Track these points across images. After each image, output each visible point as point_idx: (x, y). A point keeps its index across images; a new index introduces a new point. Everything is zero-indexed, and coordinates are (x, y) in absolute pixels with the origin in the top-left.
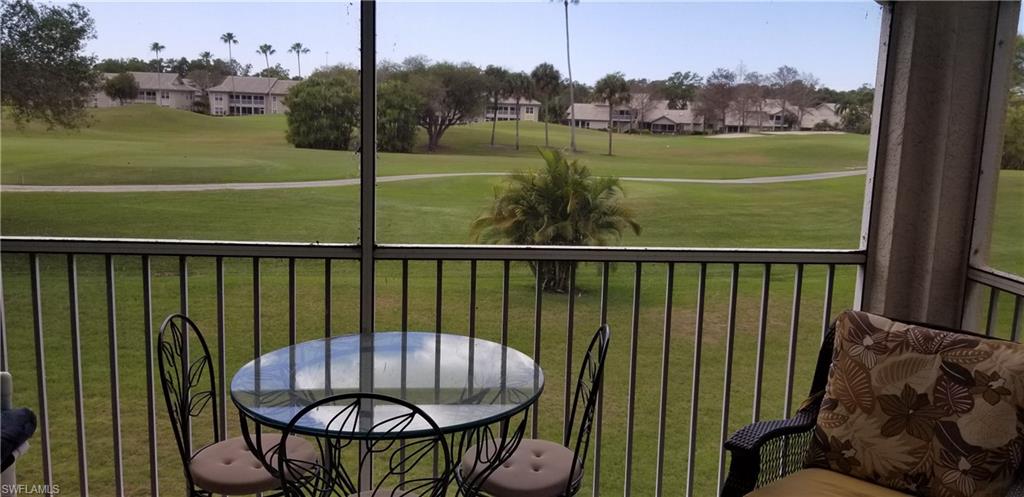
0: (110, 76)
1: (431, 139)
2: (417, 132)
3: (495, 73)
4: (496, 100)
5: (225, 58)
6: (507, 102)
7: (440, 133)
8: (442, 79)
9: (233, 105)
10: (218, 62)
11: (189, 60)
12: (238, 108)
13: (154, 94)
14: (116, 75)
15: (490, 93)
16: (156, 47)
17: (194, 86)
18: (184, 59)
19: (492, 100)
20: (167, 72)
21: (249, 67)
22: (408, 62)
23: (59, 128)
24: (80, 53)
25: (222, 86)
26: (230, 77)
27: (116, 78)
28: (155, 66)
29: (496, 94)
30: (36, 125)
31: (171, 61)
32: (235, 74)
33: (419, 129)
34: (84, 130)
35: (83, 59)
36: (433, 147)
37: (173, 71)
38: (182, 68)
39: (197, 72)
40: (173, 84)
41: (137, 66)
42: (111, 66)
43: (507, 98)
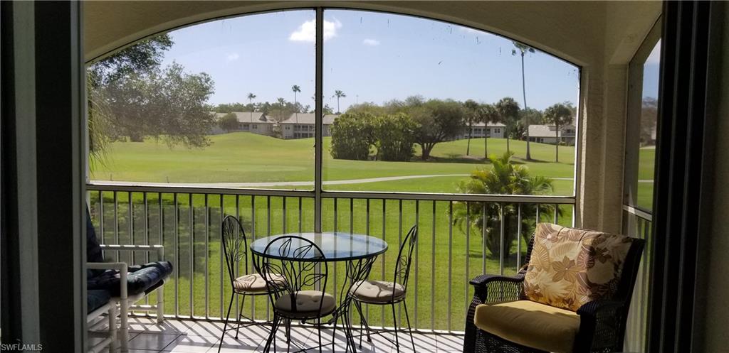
0: (222, 115)
1: (424, 151)
2: (413, 147)
3: (472, 105)
4: (471, 124)
5: (293, 102)
6: (478, 125)
7: (430, 148)
8: (432, 111)
9: (296, 132)
10: (289, 104)
11: (270, 103)
12: (299, 134)
13: (248, 126)
14: (226, 114)
15: (466, 119)
16: (251, 96)
17: (272, 120)
18: (267, 103)
19: (468, 124)
20: (256, 111)
21: (308, 107)
22: (410, 99)
23: (194, 148)
24: (204, 103)
25: (290, 119)
26: (295, 114)
27: (225, 116)
28: (250, 108)
29: (470, 120)
30: (180, 146)
31: (260, 104)
32: (299, 112)
33: (416, 146)
34: (207, 148)
35: (206, 106)
36: (425, 157)
37: (260, 111)
38: (266, 109)
39: (275, 110)
40: (260, 119)
41: (239, 108)
42: (223, 109)
43: (478, 123)
